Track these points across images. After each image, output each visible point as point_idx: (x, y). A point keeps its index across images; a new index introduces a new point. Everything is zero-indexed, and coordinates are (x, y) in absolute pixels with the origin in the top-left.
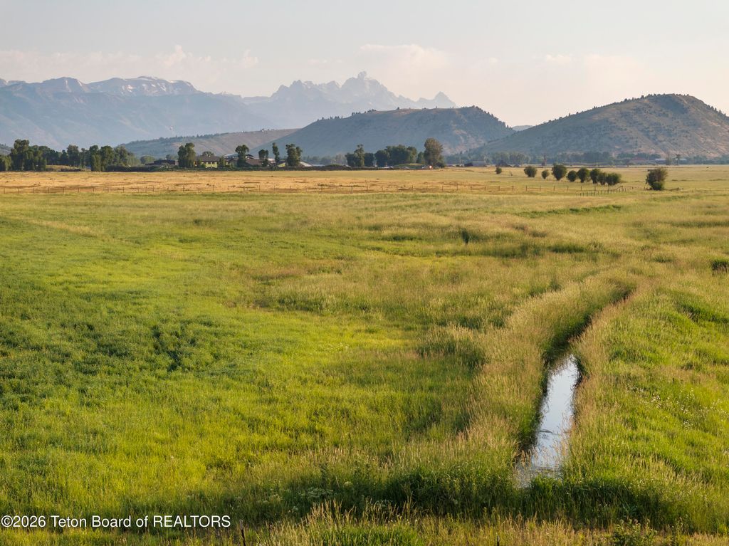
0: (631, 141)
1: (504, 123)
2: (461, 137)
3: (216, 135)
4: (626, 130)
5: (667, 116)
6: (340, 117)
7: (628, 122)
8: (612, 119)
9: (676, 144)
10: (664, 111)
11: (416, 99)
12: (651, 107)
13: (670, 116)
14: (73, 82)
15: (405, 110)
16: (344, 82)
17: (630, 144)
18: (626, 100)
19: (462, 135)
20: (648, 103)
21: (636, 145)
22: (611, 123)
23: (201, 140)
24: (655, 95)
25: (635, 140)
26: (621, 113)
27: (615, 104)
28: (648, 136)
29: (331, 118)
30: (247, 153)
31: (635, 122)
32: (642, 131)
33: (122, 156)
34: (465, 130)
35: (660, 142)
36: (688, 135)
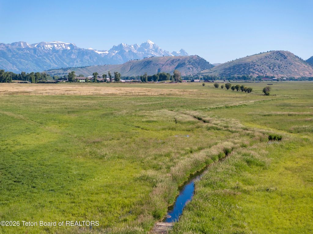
1: (209, 62)
3: (86, 67)
4: (260, 66)
5: (278, 60)
6: (139, 60)
7: (261, 62)
10: (277, 57)
14: (25, 43)
15: (166, 57)
17: (262, 72)
18: (261, 53)
20: (270, 54)
22: (254, 63)
23: (79, 69)
24: (273, 51)
25: (264, 70)
26: (259, 59)
27: (256, 54)
28: (270, 69)
29: (135, 60)
30: (97, 76)
31: (264, 63)
32: (268, 66)
33: (44, 77)
34: (193, 65)
35: (275, 71)
36: (287, 68)
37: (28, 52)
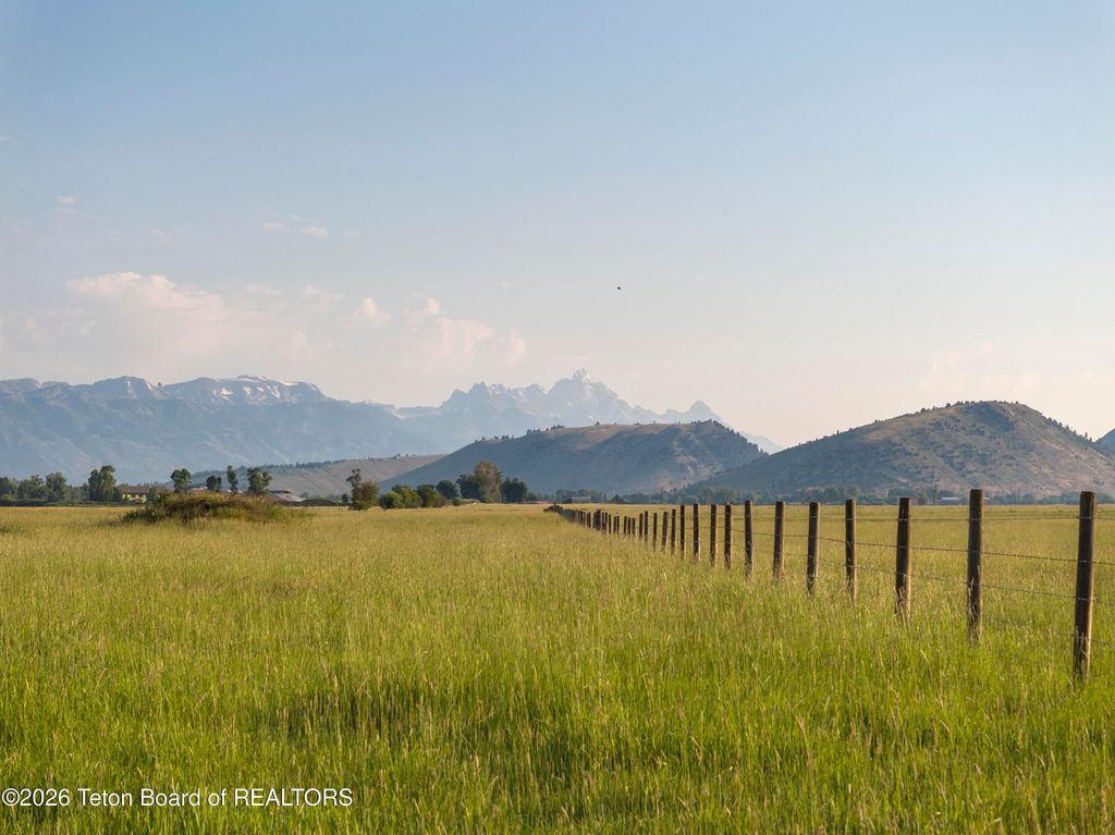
0: (924, 471)
1: (756, 446)
2: (689, 468)
4: (917, 455)
5: (982, 434)
6: (510, 437)
7: (921, 442)
8: (896, 439)
9: (994, 476)
10: (978, 426)
11: (661, 412)
12: (958, 421)
13: (987, 434)
14: (140, 384)
15: (607, 427)
16: (553, 384)
17: (923, 476)
18: (923, 410)
19: (691, 463)
20: (955, 414)
21: (932, 477)
22: (895, 445)
23: (300, 470)
24: (967, 402)
25: (930, 470)
26: (913, 430)
27: (906, 415)
28: (952, 465)
29: (496, 438)
31: (932, 444)
32: (942, 456)
34: (696, 456)
35: (970, 472)
36: (1014, 462)
37: (149, 413)
